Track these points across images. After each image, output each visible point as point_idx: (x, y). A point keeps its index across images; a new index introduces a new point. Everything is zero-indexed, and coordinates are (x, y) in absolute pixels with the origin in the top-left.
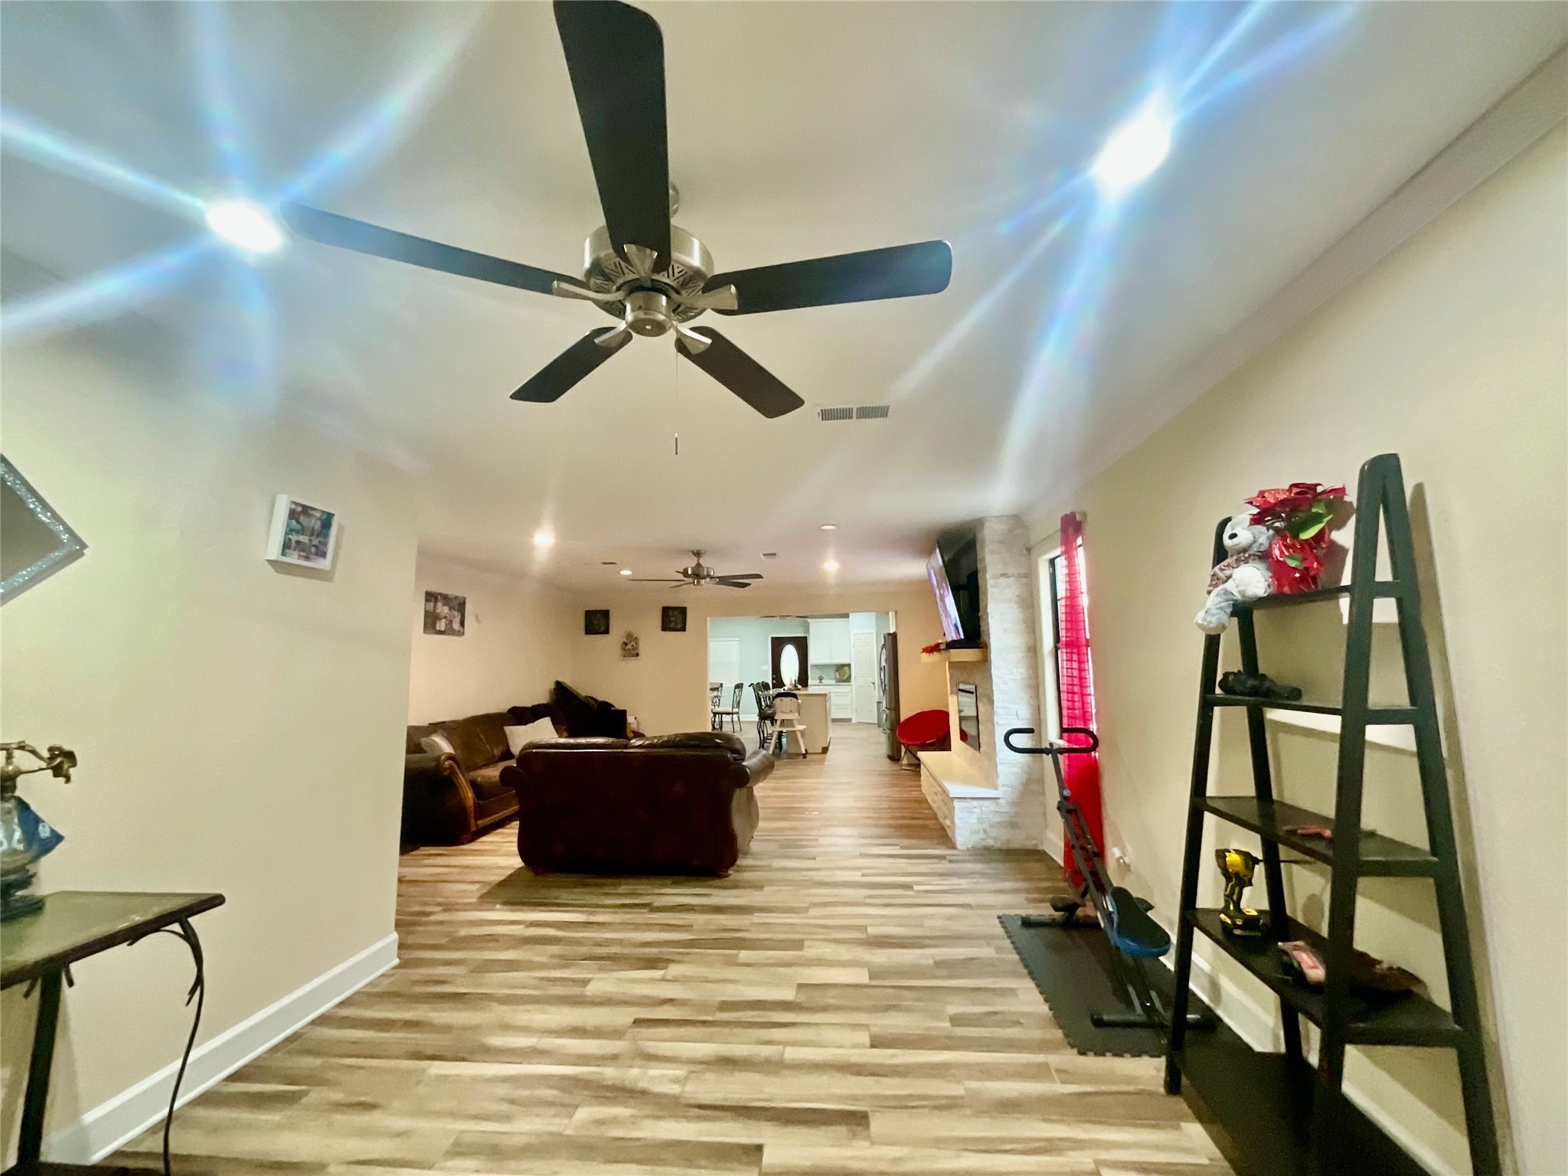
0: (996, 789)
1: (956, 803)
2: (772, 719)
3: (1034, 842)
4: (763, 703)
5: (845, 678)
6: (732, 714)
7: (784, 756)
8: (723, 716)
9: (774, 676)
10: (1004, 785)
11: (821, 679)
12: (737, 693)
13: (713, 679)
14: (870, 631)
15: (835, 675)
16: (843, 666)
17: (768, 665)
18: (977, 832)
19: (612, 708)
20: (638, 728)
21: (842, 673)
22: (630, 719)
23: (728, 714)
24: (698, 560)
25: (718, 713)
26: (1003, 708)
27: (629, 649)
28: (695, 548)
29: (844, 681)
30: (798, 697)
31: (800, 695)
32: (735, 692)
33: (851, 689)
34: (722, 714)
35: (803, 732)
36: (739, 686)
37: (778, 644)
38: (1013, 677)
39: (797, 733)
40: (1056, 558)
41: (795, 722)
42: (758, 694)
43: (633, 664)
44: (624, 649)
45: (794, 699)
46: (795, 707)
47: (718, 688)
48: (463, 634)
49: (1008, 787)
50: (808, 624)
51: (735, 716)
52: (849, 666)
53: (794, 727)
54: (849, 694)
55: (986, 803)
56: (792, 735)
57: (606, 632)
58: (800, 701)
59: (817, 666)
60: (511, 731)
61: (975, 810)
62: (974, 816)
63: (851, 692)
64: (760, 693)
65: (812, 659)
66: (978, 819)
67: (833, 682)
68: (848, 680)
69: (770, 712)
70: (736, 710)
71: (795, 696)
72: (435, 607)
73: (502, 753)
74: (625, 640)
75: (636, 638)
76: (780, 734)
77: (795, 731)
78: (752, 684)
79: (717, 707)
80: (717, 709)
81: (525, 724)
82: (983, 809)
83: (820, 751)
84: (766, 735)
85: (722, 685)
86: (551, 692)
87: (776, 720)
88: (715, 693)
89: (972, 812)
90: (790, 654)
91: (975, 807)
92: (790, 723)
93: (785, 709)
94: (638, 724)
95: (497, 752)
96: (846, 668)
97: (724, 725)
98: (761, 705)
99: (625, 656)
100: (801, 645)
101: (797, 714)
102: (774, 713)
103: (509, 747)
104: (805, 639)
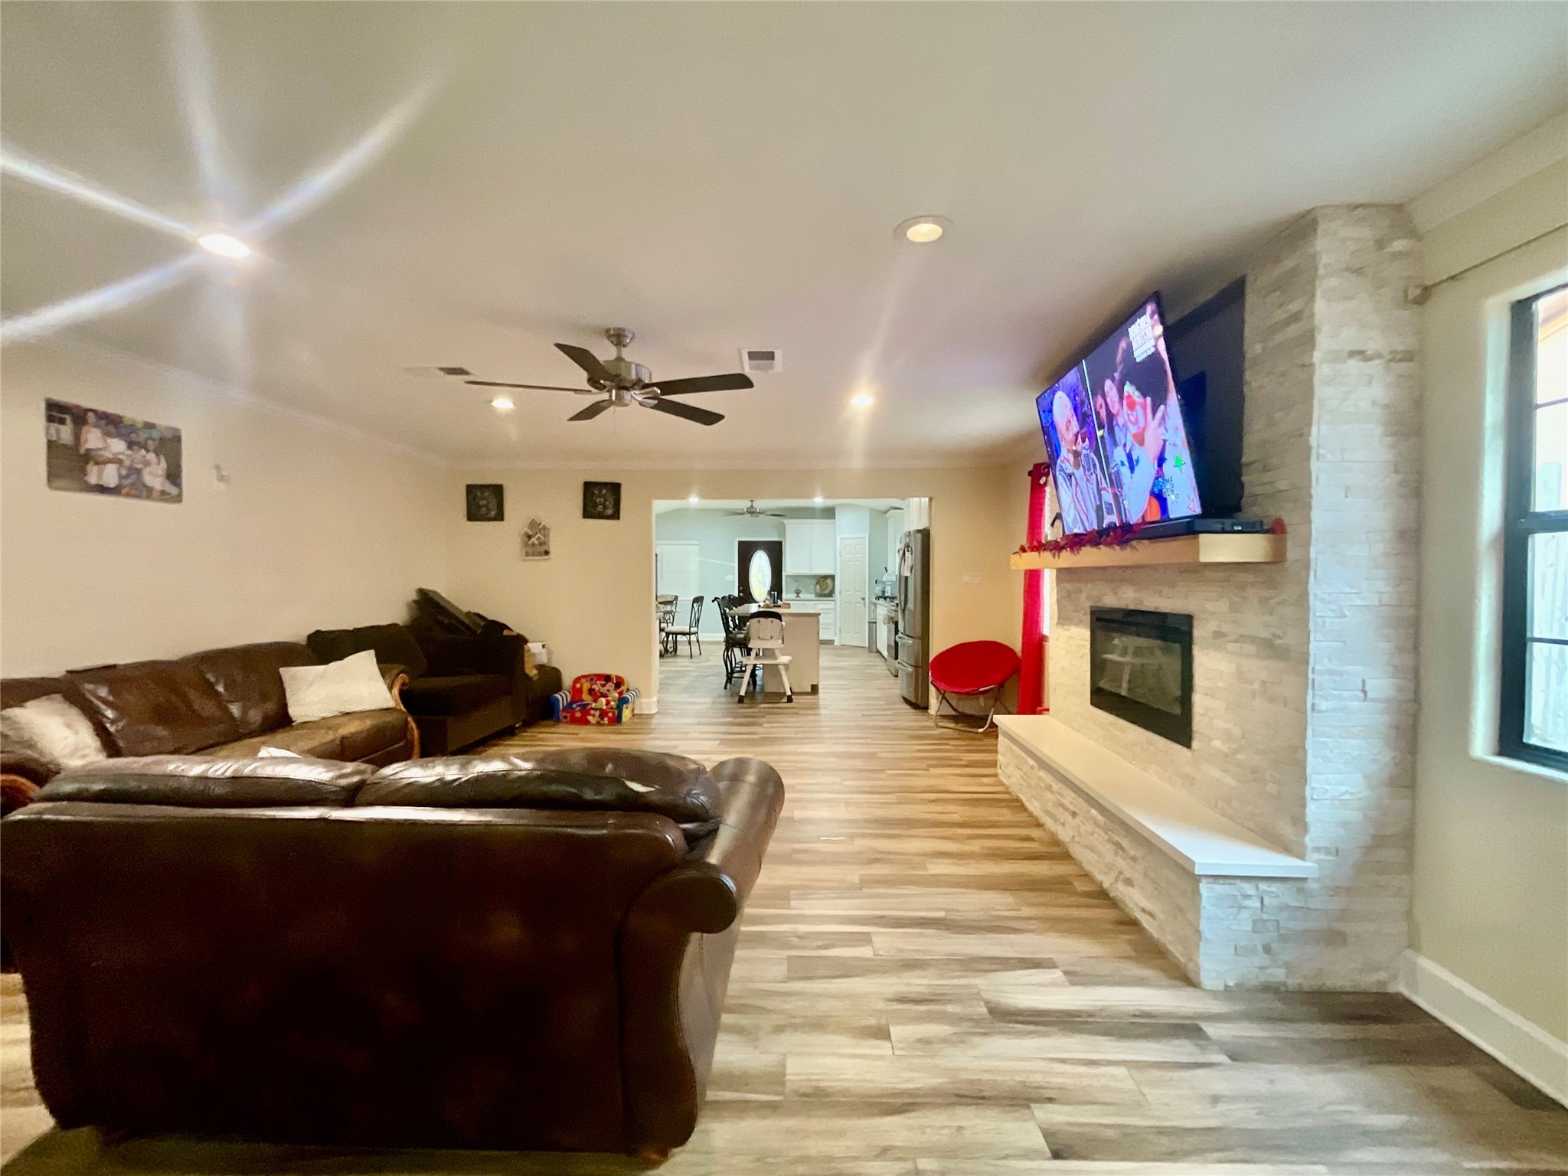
0: (1302, 856)
1: (1204, 887)
2: (744, 645)
3: (1382, 976)
4: (731, 624)
5: (826, 592)
6: (689, 634)
7: (759, 697)
8: (678, 636)
9: (741, 588)
10: (1317, 849)
11: (798, 593)
12: (696, 608)
13: (666, 591)
14: (863, 535)
15: (815, 588)
16: (825, 577)
17: (734, 574)
18: (1249, 951)
19: (506, 632)
20: (549, 659)
21: (824, 585)
22: (534, 647)
23: (684, 634)
24: (619, 351)
25: (673, 634)
26: (1331, 672)
27: (534, 545)
28: (614, 323)
29: (825, 596)
30: (782, 618)
31: (784, 614)
32: (693, 606)
33: (835, 604)
34: (677, 634)
35: (786, 666)
36: (698, 600)
37: (746, 552)
38: (1359, 602)
39: (780, 667)
40: (1537, 297)
41: (777, 653)
42: (725, 611)
43: (540, 565)
44: (526, 544)
45: (778, 621)
46: (777, 632)
47: (672, 602)
48: (178, 499)
49: (1328, 853)
50: (783, 526)
51: (693, 638)
52: (833, 577)
53: (776, 659)
54: (832, 612)
55: (1274, 888)
56: (773, 670)
57: (500, 517)
58: (784, 623)
59: (796, 578)
60: (293, 677)
61: (1248, 903)
62: (1245, 915)
63: (835, 610)
64: (727, 610)
65: (789, 568)
66: (1254, 922)
67: (812, 596)
68: (831, 594)
69: (742, 636)
70: (693, 630)
71: (778, 616)
72: (77, 437)
73: (266, 718)
74: (526, 529)
75: (544, 528)
76: (755, 666)
77: (777, 665)
78: (716, 599)
79: (670, 625)
80: (670, 628)
81: (326, 662)
82: (1267, 900)
83: (809, 689)
84: (733, 666)
85: (676, 598)
86: (409, 605)
87: (751, 649)
88: (668, 608)
89: (1241, 908)
90: (760, 563)
91: (1248, 897)
92: (769, 653)
93: (762, 636)
94: (550, 654)
95: (255, 716)
96: (829, 581)
97: (678, 647)
98: (729, 626)
99: (527, 554)
100: (775, 552)
101: (780, 641)
102: (747, 639)
103: (285, 706)
104: (780, 543)
